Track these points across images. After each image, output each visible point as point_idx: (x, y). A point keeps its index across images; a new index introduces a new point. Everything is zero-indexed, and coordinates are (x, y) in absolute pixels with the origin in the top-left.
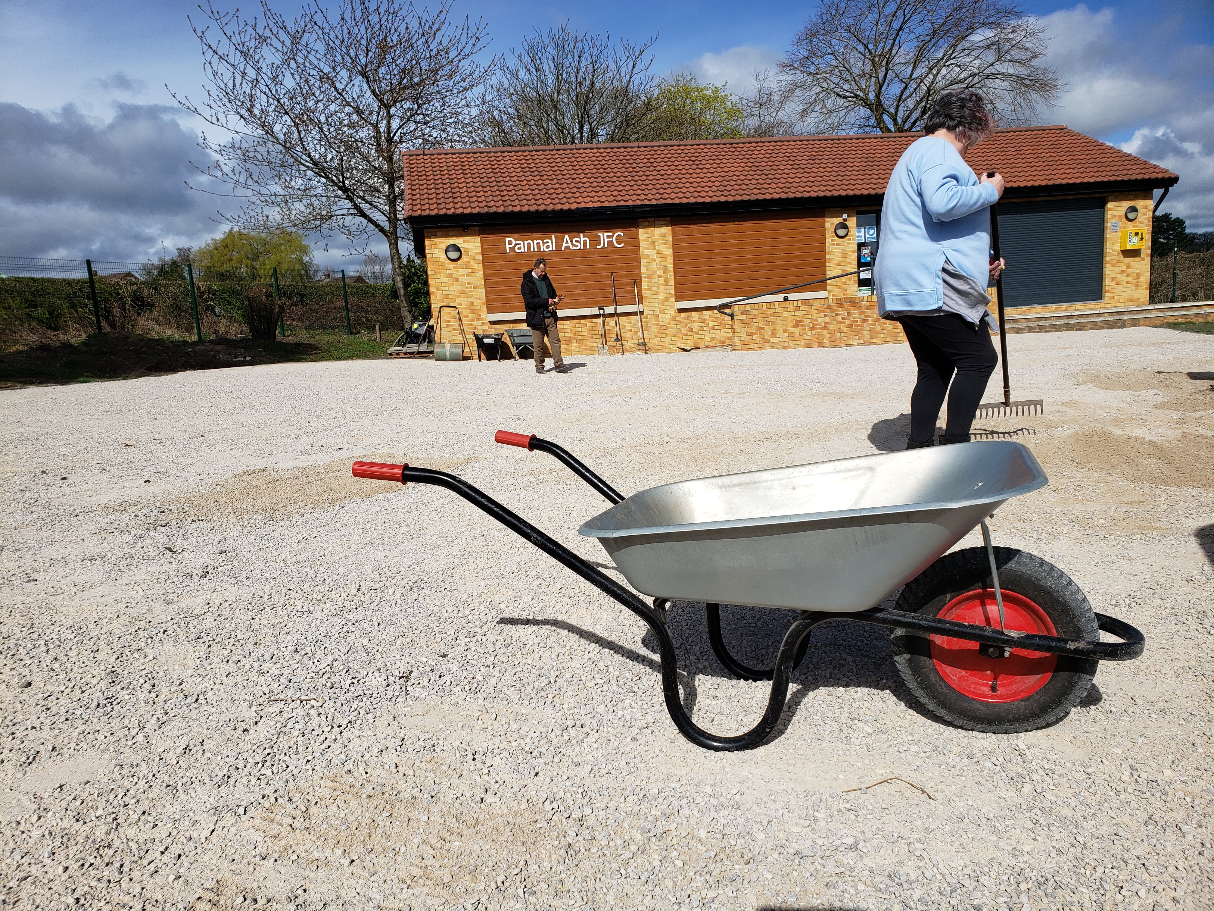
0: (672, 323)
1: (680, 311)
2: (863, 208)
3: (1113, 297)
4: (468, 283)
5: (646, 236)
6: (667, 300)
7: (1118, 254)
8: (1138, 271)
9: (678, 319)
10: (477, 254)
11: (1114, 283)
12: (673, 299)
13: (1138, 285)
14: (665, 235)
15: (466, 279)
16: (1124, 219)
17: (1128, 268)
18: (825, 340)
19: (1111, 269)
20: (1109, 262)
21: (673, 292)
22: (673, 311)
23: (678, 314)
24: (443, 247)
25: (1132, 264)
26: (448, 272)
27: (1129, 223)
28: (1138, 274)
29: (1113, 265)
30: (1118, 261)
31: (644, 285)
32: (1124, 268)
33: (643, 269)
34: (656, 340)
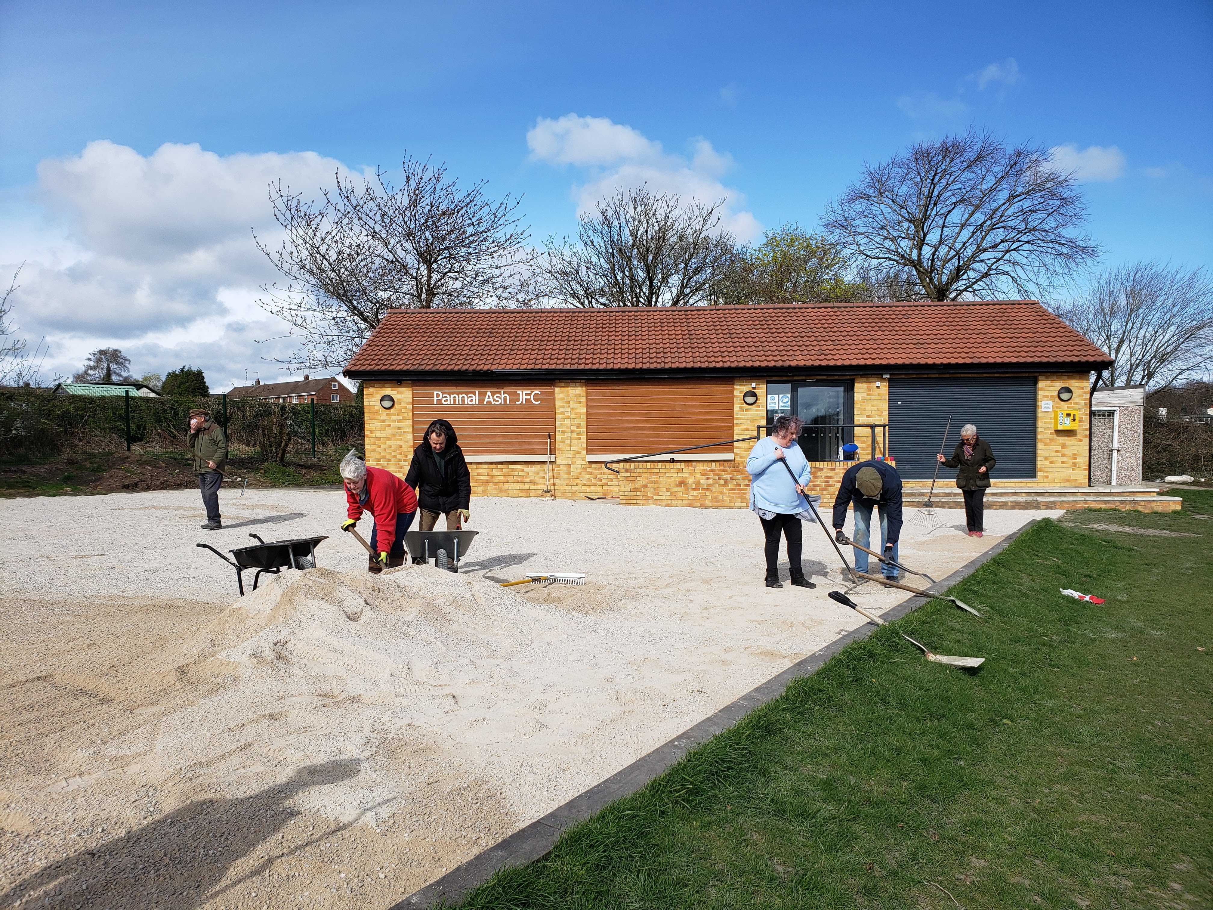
0: (583, 473)
1: (591, 462)
2: (774, 378)
3: (1047, 477)
4: (399, 429)
5: (561, 395)
6: (579, 452)
7: (1051, 433)
8: (1076, 452)
9: (588, 470)
10: (408, 404)
11: (1047, 462)
12: (585, 452)
13: (1075, 466)
14: (579, 395)
15: (397, 425)
16: (1057, 399)
17: (1063, 448)
18: (707, 501)
19: (1043, 447)
20: (1041, 441)
21: (585, 445)
22: (584, 463)
23: (588, 466)
24: (379, 397)
25: (1067, 444)
26: (382, 418)
27: (1063, 403)
28: (1074, 455)
29: (1046, 444)
30: (1052, 441)
31: (558, 438)
32: (1059, 448)
33: (558, 424)
34: (566, 487)
